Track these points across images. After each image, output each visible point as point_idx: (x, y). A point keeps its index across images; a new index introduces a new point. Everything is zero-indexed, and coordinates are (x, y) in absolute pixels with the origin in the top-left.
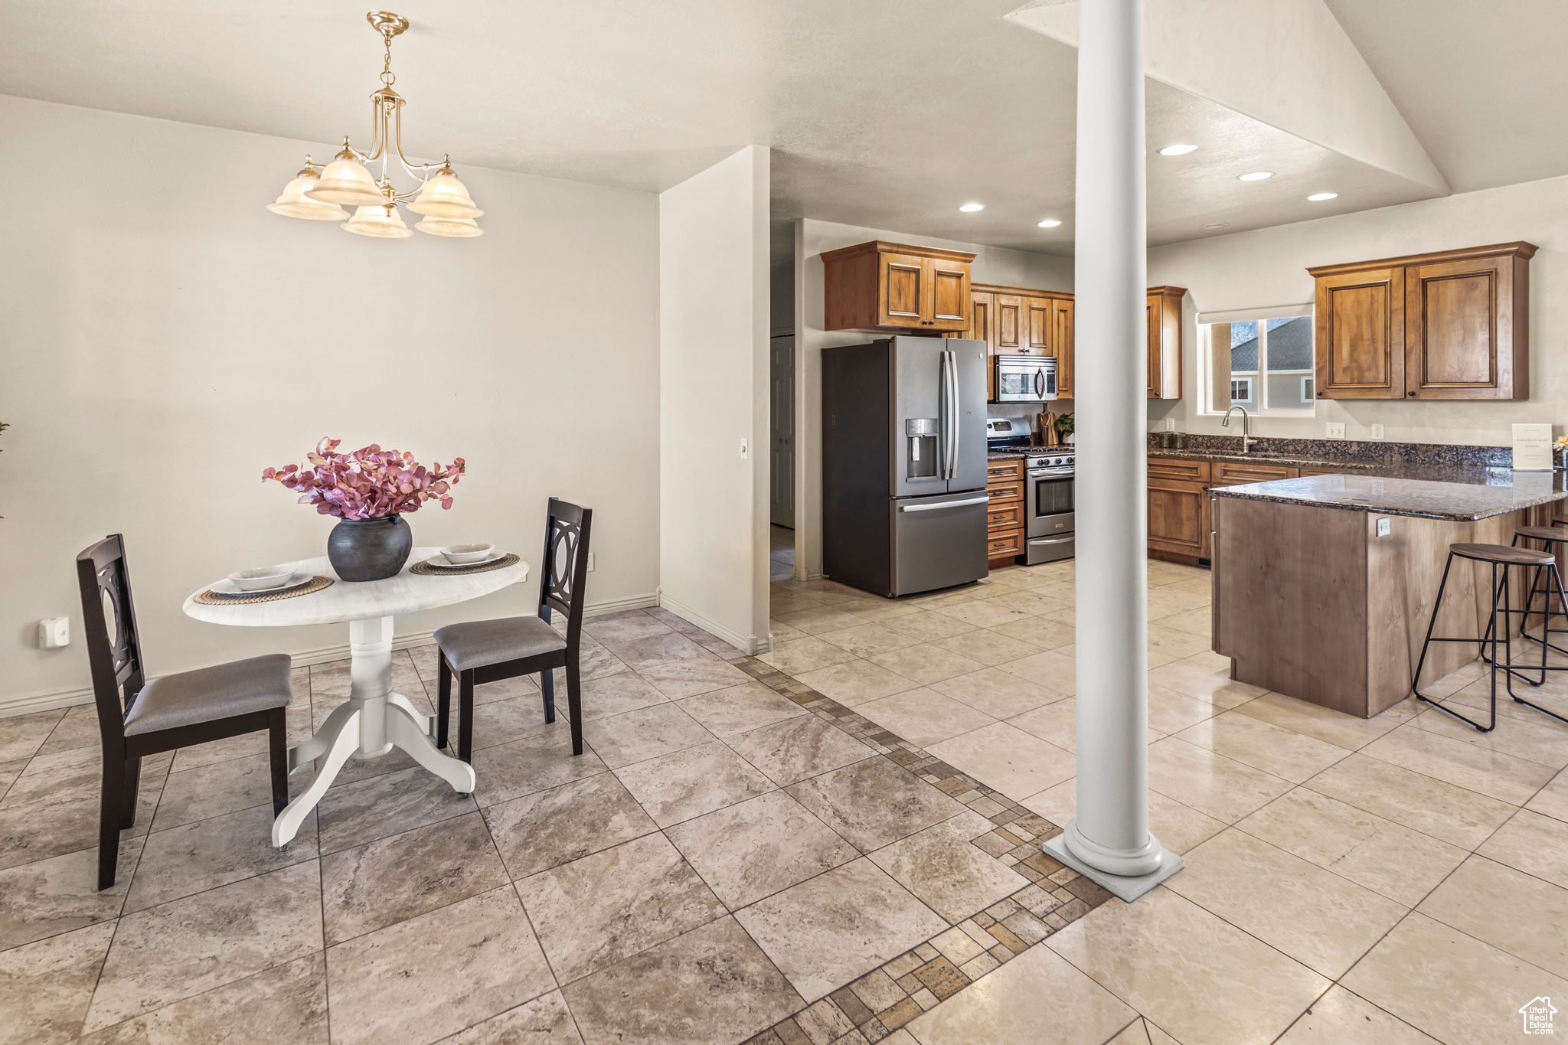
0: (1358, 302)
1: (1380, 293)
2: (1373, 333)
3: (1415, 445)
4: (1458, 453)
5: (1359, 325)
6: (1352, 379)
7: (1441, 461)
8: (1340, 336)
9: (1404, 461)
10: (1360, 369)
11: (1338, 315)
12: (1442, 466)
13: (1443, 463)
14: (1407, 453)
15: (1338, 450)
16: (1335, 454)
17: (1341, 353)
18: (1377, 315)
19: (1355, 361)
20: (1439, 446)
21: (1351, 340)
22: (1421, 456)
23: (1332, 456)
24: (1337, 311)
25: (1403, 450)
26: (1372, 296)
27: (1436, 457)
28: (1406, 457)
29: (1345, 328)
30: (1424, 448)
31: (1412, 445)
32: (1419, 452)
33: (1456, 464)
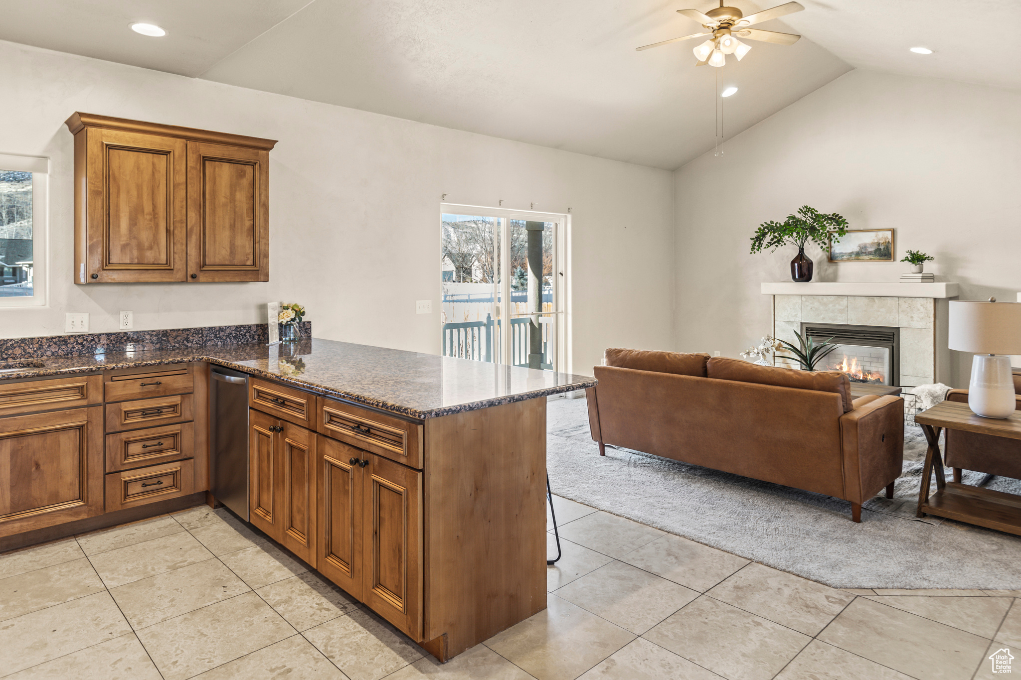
0: (138, 168)
1: (161, 161)
2: (154, 206)
3: (166, 331)
4: (203, 336)
5: (140, 196)
6: (132, 259)
7: (189, 345)
8: (117, 206)
9: (155, 350)
10: (140, 247)
11: (115, 178)
12: (190, 350)
13: (191, 347)
14: (159, 341)
15: (83, 346)
16: (80, 351)
17: (119, 226)
18: (158, 186)
19: (135, 238)
20: (187, 330)
21: (130, 213)
22: (171, 342)
23: (75, 354)
24: (114, 174)
25: (155, 338)
26: (153, 164)
27: (185, 342)
28: (158, 346)
29: (123, 196)
30: (174, 334)
31: (163, 331)
32: (170, 339)
33: (201, 347)
